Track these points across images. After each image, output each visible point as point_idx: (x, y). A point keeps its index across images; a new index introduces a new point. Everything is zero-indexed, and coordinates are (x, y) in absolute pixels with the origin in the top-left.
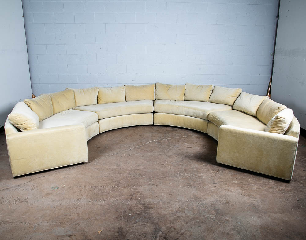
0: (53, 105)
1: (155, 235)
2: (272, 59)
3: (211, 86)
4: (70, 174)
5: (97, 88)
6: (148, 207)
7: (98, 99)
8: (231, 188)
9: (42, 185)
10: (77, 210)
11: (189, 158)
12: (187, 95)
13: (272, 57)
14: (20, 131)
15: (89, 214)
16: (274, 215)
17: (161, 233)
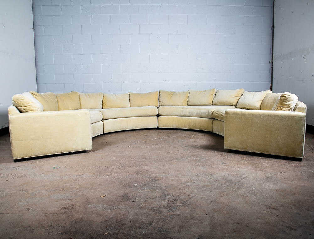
0: (58, 103)
1: (163, 198)
2: (271, 66)
3: (214, 89)
5: (102, 94)
6: (155, 179)
7: (102, 104)
8: (242, 166)
9: (43, 166)
10: (78, 182)
11: (196, 148)
12: (190, 100)
13: (271, 64)
15: (91, 185)
16: (290, 182)
17: (170, 196)
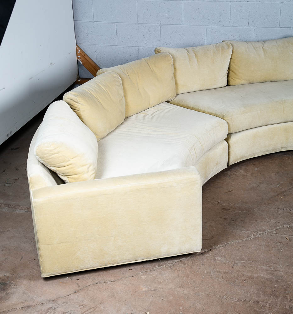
4: (160, 283)
7: (231, 72)
14: (63, 182)
